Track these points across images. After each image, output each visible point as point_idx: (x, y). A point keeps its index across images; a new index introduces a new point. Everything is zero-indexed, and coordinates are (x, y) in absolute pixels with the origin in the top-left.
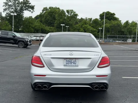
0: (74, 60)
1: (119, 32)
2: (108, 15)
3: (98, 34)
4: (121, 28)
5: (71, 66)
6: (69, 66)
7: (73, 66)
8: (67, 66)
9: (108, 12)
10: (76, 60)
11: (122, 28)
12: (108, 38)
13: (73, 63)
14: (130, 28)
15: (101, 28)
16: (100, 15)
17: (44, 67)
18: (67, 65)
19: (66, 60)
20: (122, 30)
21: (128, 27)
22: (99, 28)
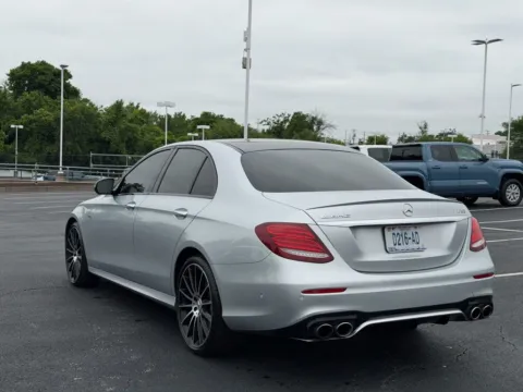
0: (413, 230)
1: (91, 141)
2: (43, 74)
3: (10, 147)
4: (96, 127)
5: (408, 251)
6: (403, 251)
7: (413, 250)
8: (397, 251)
9: (43, 63)
10: (418, 230)
11: (102, 127)
12: (92, 165)
13: (410, 241)
14: (128, 129)
15: (21, 127)
16: (9, 72)
17: (331, 259)
18: (397, 247)
19: (392, 231)
20: (103, 135)
21: (123, 126)
22: (13, 126)
